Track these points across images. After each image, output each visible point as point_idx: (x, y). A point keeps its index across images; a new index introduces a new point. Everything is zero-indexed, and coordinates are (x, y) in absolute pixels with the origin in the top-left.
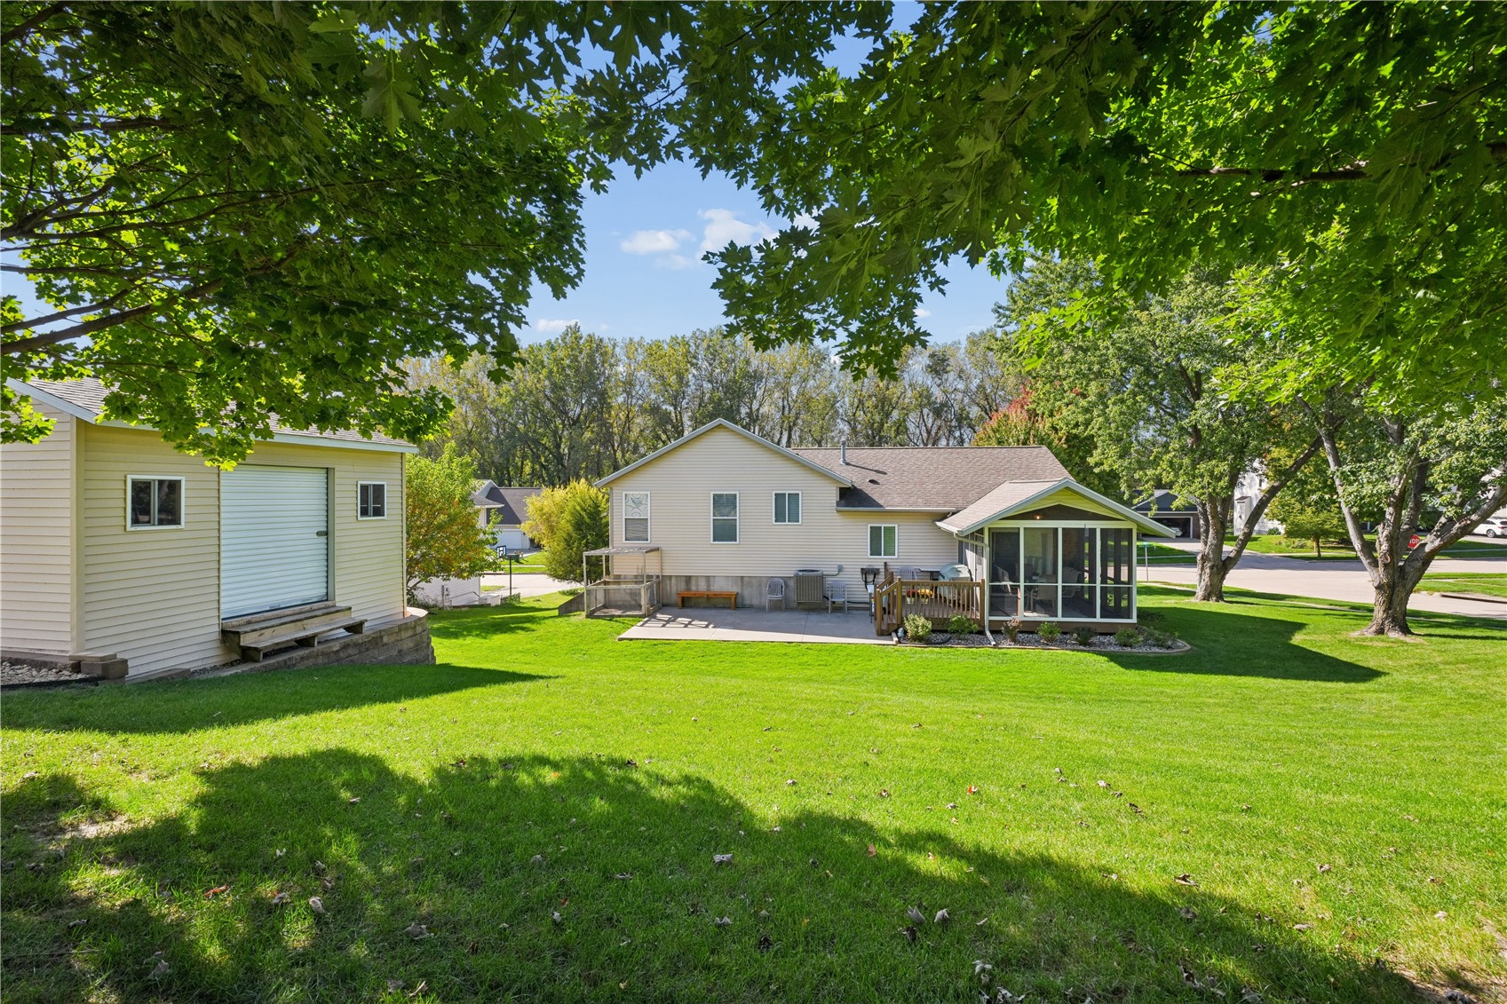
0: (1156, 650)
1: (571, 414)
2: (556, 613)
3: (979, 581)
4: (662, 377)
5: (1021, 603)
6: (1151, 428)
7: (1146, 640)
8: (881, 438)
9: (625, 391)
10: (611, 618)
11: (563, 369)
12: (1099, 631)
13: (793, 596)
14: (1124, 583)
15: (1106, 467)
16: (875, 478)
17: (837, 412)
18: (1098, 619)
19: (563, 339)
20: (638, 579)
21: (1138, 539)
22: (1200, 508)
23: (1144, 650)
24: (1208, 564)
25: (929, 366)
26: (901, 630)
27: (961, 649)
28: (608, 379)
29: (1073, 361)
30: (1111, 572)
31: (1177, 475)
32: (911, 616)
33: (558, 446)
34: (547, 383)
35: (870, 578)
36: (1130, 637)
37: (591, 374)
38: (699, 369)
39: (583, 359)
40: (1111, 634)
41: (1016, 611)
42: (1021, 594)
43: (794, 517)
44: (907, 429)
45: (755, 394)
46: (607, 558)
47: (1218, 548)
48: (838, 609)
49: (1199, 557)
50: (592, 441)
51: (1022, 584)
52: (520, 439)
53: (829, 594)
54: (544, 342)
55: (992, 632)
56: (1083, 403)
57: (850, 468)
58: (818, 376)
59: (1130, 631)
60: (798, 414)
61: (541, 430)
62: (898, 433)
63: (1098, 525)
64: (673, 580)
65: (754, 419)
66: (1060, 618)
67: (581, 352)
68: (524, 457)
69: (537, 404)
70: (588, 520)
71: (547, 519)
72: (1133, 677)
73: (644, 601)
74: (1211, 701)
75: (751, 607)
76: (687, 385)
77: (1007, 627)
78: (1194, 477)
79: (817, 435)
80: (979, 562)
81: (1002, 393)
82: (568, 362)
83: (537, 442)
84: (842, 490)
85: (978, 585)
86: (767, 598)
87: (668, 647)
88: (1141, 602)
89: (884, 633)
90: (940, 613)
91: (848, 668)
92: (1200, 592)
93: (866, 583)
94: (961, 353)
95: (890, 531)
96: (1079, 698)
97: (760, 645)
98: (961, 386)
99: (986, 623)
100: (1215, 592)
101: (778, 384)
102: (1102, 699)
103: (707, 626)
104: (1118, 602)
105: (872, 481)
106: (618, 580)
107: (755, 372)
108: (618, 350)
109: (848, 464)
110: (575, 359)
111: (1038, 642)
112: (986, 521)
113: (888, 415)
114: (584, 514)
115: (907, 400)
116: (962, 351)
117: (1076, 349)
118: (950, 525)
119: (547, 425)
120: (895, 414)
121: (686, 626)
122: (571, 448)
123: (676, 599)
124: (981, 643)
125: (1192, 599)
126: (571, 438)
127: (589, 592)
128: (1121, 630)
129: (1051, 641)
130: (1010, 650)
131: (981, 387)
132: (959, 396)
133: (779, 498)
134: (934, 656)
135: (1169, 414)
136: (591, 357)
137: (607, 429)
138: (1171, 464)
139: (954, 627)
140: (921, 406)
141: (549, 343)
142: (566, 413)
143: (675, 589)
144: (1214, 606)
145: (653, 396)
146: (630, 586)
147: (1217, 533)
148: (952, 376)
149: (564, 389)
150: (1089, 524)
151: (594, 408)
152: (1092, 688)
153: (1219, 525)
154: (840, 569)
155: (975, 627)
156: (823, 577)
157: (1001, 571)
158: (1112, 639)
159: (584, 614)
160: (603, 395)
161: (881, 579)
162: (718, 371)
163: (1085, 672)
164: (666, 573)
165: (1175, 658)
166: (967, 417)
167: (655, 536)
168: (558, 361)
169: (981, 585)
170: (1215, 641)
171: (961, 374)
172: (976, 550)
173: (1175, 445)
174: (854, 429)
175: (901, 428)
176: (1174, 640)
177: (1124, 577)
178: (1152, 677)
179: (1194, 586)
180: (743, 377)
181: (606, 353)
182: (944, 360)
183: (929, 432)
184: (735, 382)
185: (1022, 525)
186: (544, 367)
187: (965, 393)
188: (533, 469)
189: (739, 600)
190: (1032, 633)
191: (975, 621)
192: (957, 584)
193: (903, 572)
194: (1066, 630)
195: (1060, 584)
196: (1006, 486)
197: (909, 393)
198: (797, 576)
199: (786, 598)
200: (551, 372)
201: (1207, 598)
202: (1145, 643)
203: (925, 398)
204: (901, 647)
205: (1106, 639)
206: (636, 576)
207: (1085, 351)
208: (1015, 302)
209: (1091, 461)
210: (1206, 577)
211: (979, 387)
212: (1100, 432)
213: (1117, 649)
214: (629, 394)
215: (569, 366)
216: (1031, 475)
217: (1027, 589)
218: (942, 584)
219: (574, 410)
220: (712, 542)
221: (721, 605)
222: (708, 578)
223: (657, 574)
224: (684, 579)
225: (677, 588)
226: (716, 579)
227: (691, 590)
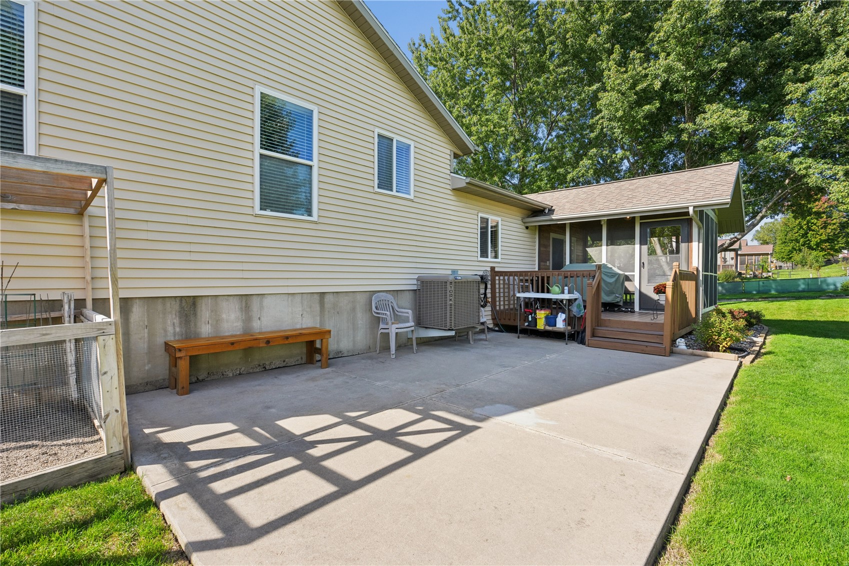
43: (403, 185)
133: (384, 145)
220: (257, 210)
221: (278, 363)
222: (245, 299)
223: (79, 295)
224: (176, 306)
225: (151, 335)
226: (267, 301)
227: (197, 337)
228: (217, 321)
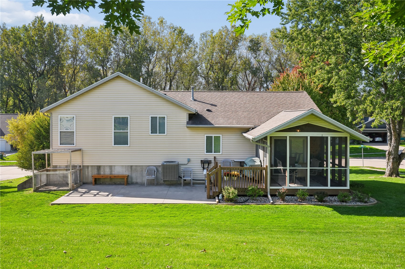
0: (359, 204)
1: (39, 70)
2: (16, 189)
3: (265, 167)
4: (94, 49)
5: (288, 179)
6: (363, 82)
7: (354, 198)
8: (222, 87)
9: (72, 57)
10: (49, 191)
11: (33, 42)
12: (329, 194)
13: (161, 176)
14: (343, 167)
15: (338, 104)
16: (210, 109)
17: (198, 72)
18: (329, 187)
19: (33, 24)
20: (67, 168)
21: (351, 144)
22: (388, 126)
23: (353, 204)
24: (392, 157)
25: (249, 47)
26: (220, 195)
27: (253, 205)
28: (62, 49)
29: (321, 44)
30: (337, 162)
31: (374, 108)
32: (226, 187)
33: (30, 89)
34: (23, 50)
35: (206, 166)
36: (345, 197)
37: (50, 45)
38: (117, 45)
39: (46, 36)
40: (336, 195)
41: (285, 183)
42: (287, 174)
43: (162, 131)
44: (237, 82)
45: (150, 60)
46: (49, 155)
47: (397, 148)
48: (187, 184)
49: (387, 153)
50: (52, 87)
51: (288, 168)
52: (5, 84)
53: (182, 175)
54: (21, 26)
55: (272, 196)
56: (327, 68)
57: (196, 102)
58: (187, 51)
59: (346, 193)
60: (176, 72)
61: (19, 79)
62: (232, 84)
63: (329, 135)
64: (90, 168)
65: (150, 74)
66: (308, 187)
67: (44, 33)
68: (8, 96)
69: (16, 63)
70: (44, 133)
71: (21, 132)
72: (345, 219)
73: (70, 180)
74: (383, 231)
75: (137, 183)
76: (110, 54)
77: (279, 193)
78: (383, 109)
79: (187, 84)
80: (265, 156)
81: (289, 63)
82: (36, 38)
83: (16, 86)
84: (190, 115)
85: (264, 169)
86: (146, 178)
87: (83, 208)
88: (352, 177)
89: (211, 197)
90: (243, 185)
91: (187, 218)
92: (387, 172)
93: (204, 168)
94: (268, 41)
95: (217, 139)
96: (313, 232)
97: (138, 206)
98: (267, 59)
99: (269, 191)
100: (395, 172)
101: (163, 55)
102: (326, 231)
103: (108, 196)
104: (340, 177)
105: (208, 110)
106: (55, 168)
107: (150, 47)
108: (68, 32)
109: (195, 100)
110: (41, 37)
111: (296, 200)
112: (268, 133)
113: (226, 74)
114: (41, 129)
115: (237, 66)
116: (268, 39)
117: (324, 38)
118: (249, 135)
119: (23, 76)
120: (231, 73)
121: (95, 195)
122: (38, 90)
123: (91, 179)
124: (265, 202)
125: (384, 176)
126: (38, 84)
127: (35, 176)
128: (340, 193)
129: (303, 200)
130: (281, 205)
131: (278, 59)
132: (266, 64)
133: (154, 119)
134: (237, 210)
135: (372, 75)
136: (51, 36)
137: (61, 79)
138: (371, 102)
139: (250, 193)
140: (245, 69)
141: (24, 26)
142: (35, 69)
143: (90, 174)
144: (395, 180)
145: (89, 60)
146: (61, 172)
147: (396, 140)
148: (262, 53)
149: (34, 55)
150: (324, 134)
151: (53, 66)
152: (321, 226)
153: (397, 135)
154: (189, 161)
155: (262, 193)
156: (178, 166)
157: (278, 161)
158: (336, 198)
159: (32, 189)
160: (58, 59)
161: (212, 165)
162: (129, 46)
163: (319, 217)
164: (85, 164)
165: (368, 208)
166: (271, 76)
167: (78, 142)
168: (30, 38)
169: (266, 169)
170: (390, 198)
171: (267, 51)
172: (264, 149)
173: (374, 91)
174: (207, 82)
175: (234, 82)
176: (368, 198)
177: (343, 164)
178: (355, 218)
179: (385, 169)
180: (143, 51)
181: (60, 33)
182: (258, 44)
183: (249, 84)
184: (139, 53)
185: (288, 135)
186: (21, 41)
187: (270, 62)
188: (15, 103)
189: (129, 180)
190: (293, 195)
191: (262, 189)
192: (253, 168)
193: (224, 162)
194: (311, 193)
195: (309, 168)
196: (282, 114)
197: (239, 62)
198: (163, 165)
199: (157, 178)
200: (25, 44)
201: (391, 175)
202: (353, 200)
203: (247, 64)
204: (220, 205)
205: (333, 198)
206: (67, 166)
207: (328, 39)
208: (291, 10)
209: (332, 100)
210: (390, 164)
211: (277, 59)
212: (336, 84)
213: (339, 204)
214: (75, 58)
215: (36, 41)
216: (295, 107)
217: (291, 171)
218: (246, 169)
219: (40, 67)
220: (113, 145)
221: (119, 183)
222: (111, 167)
223: (80, 165)
224: (96, 167)
225: (92, 173)
226: (116, 167)
227: (100, 174)
228: (104, 171)
